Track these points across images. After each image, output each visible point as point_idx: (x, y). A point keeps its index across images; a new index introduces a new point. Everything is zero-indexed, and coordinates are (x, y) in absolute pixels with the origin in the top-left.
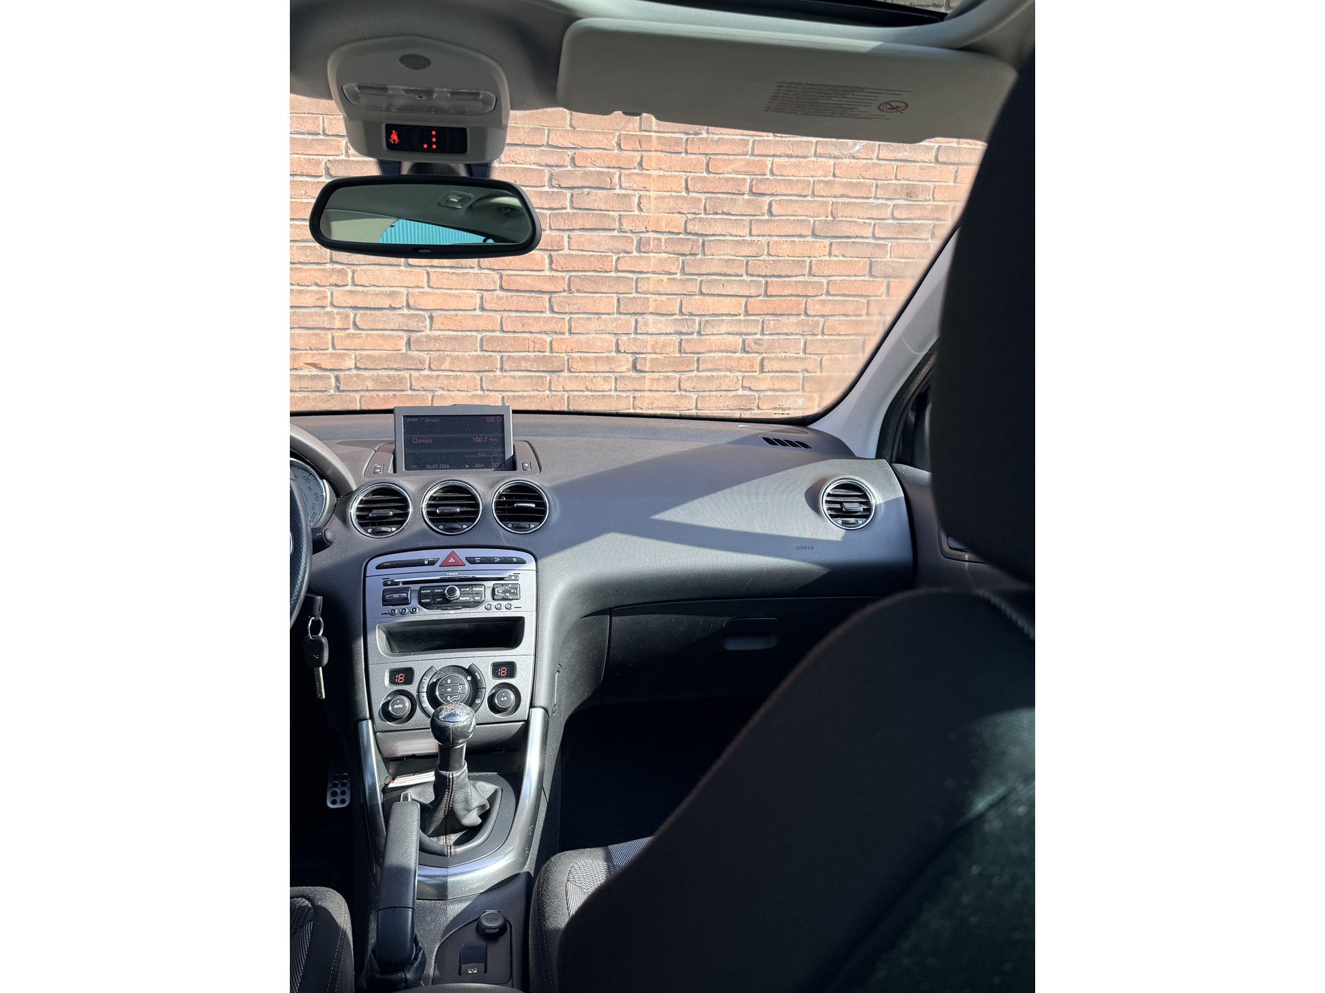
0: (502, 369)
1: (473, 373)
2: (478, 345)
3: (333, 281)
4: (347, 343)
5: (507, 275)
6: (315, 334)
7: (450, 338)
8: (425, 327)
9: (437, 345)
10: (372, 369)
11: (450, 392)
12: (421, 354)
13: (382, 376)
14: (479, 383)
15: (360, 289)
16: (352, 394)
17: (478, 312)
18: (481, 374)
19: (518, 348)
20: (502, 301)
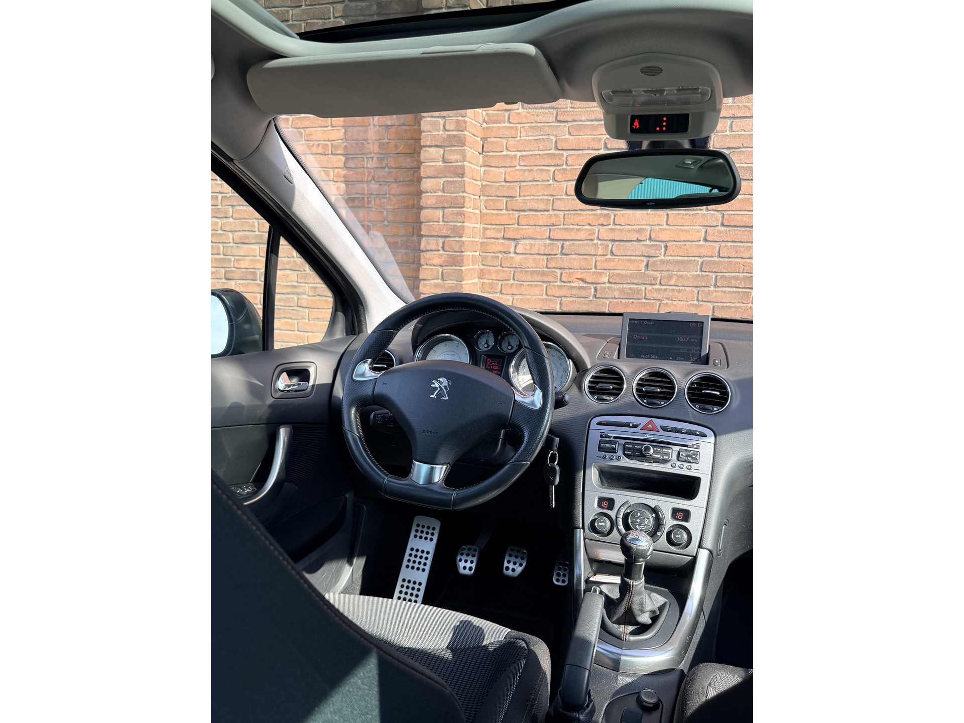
0: (715, 286)
1: (692, 288)
2: (699, 267)
3: (600, 222)
4: (605, 265)
5: (728, 215)
6: (584, 259)
7: (678, 262)
8: (661, 254)
9: (668, 266)
10: (619, 283)
11: (673, 302)
12: (655, 273)
13: (625, 288)
14: (696, 295)
15: (618, 227)
16: (604, 300)
17: (702, 243)
18: (698, 289)
19: (730, 270)
20: (722, 234)
